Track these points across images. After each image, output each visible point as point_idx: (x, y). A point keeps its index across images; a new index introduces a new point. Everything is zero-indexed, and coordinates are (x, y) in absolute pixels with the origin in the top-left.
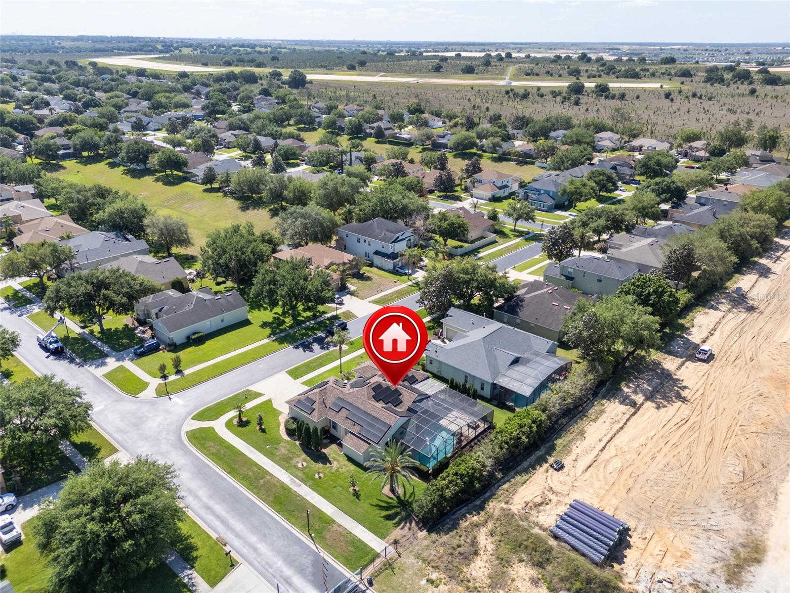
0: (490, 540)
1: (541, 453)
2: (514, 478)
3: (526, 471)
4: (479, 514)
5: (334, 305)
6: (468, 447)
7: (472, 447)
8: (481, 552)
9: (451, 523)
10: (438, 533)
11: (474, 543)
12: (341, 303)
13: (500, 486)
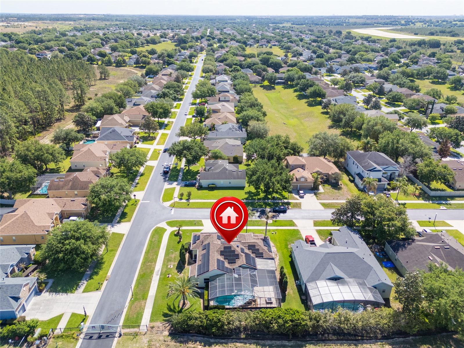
1: (287, 344)
2: (250, 344)
5: (297, 197)
9: (185, 339)
10: (172, 339)
12: (302, 197)
13: (236, 342)
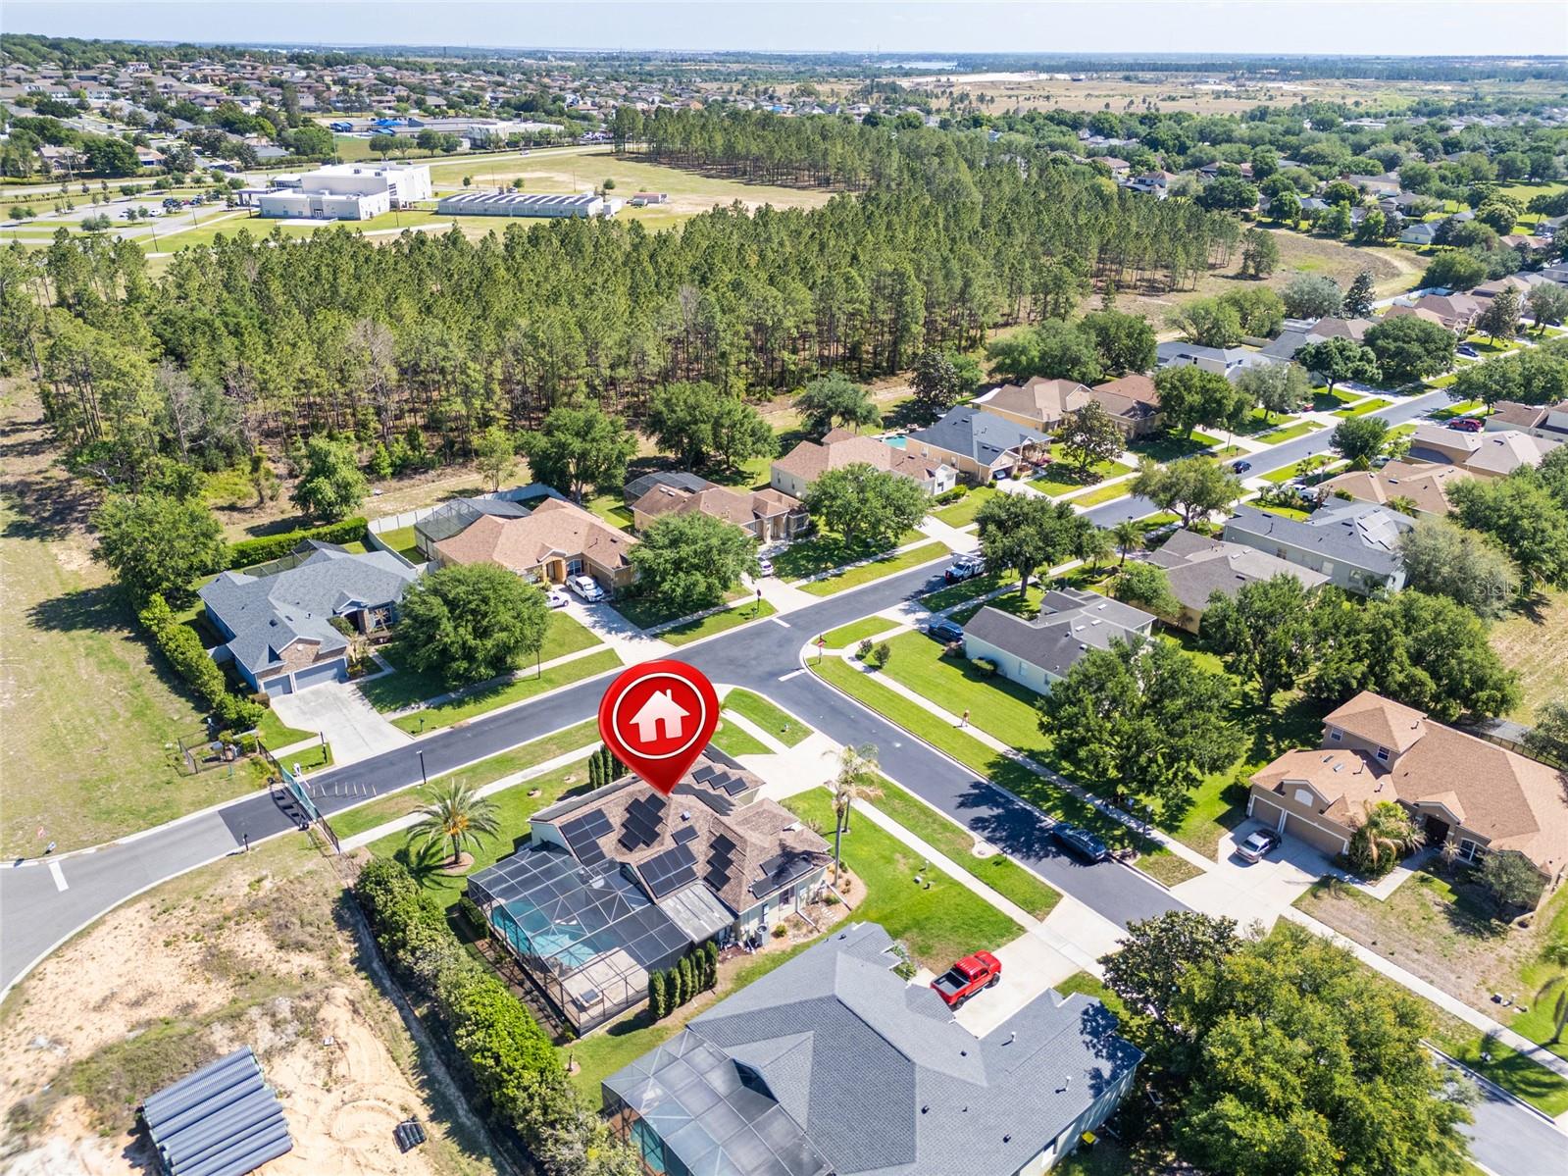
0: (296, 971)
2: (413, 1038)
3: (422, 1067)
4: (352, 962)
6: (522, 976)
7: (521, 984)
8: (281, 954)
9: (351, 920)
11: (300, 946)
13: (399, 1008)
